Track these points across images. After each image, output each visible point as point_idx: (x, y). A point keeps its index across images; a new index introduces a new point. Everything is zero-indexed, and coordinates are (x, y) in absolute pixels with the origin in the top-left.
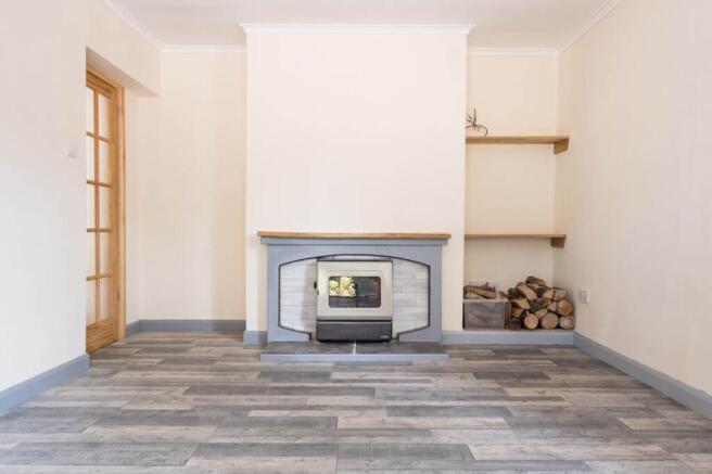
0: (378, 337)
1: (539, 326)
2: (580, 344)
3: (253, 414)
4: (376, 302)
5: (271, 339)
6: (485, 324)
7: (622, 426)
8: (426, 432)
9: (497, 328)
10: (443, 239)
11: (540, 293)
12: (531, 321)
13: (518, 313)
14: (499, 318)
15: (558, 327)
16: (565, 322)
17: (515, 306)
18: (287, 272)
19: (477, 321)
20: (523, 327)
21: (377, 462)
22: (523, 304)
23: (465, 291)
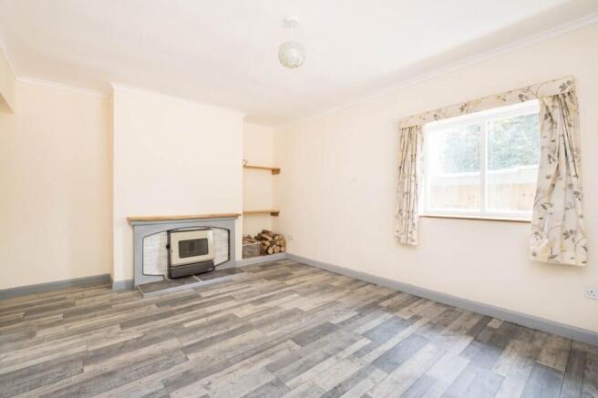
0: (206, 270)
1: (274, 252)
2: (289, 258)
3: (186, 325)
4: (206, 252)
5: (137, 283)
6: (252, 255)
7: (332, 286)
8: (276, 308)
9: (256, 256)
10: (236, 216)
11: (273, 237)
12: (270, 251)
13: (266, 248)
14: (257, 251)
15: (280, 251)
16: (283, 249)
17: (264, 244)
18: (147, 241)
19: (248, 254)
20: (268, 254)
21: (275, 325)
22: (268, 243)
23: (243, 240)
